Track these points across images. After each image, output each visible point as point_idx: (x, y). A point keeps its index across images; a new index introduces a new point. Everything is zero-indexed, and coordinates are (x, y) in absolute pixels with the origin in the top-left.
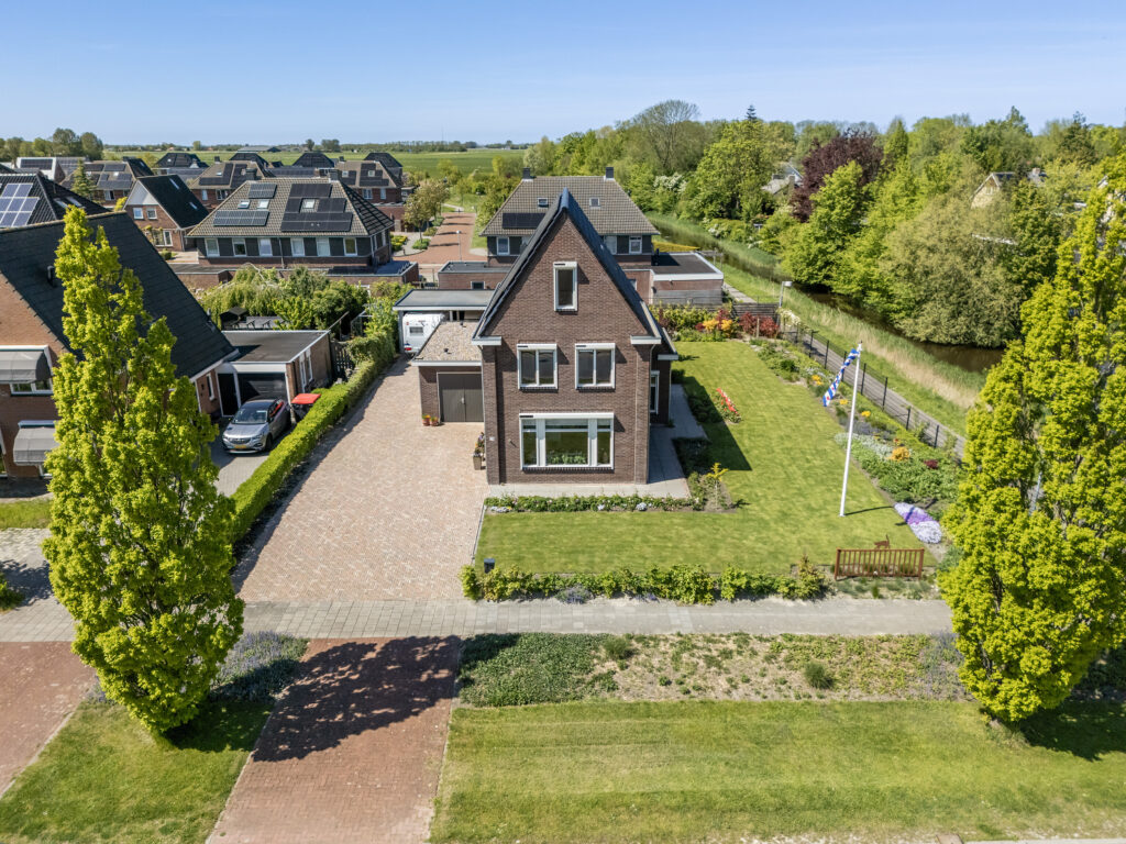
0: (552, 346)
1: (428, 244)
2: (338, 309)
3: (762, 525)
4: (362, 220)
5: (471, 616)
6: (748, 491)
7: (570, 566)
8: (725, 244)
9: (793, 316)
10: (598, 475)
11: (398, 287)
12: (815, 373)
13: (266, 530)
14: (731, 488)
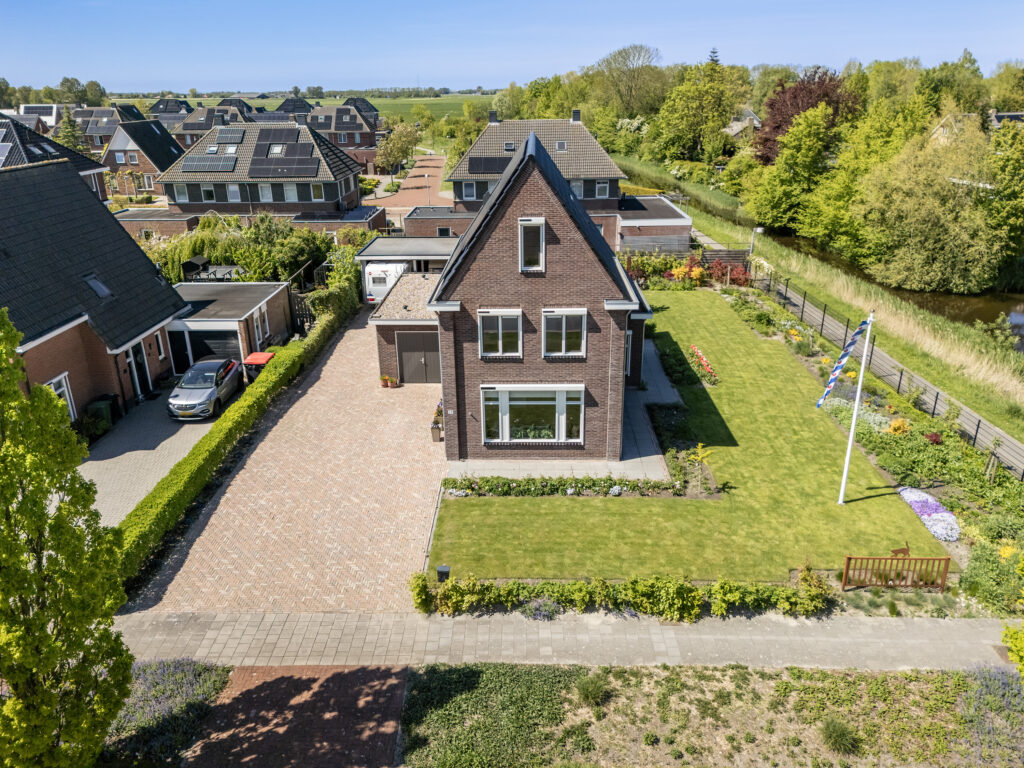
0: (517, 312)
1: (399, 187)
2: (301, 258)
3: (753, 516)
4: (329, 165)
5: (422, 637)
6: (732, 470)
7: (537, 569)
8: (687, 186)
9: (766, 264)
10: (566, 452)
11: (364, 234)
12: (792, 327)
13: (201, 517)
14: (714, 466)
